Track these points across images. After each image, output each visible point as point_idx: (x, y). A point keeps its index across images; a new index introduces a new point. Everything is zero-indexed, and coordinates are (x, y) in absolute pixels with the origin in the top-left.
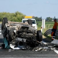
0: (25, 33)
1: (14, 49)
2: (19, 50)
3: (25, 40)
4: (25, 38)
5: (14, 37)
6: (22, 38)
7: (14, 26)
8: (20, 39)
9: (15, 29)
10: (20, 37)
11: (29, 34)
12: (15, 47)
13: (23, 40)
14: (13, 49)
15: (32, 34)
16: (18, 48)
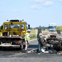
0: (52, 40)
3: (52, 46)
4: (52, 44)
5: (45, 43)
6: (50, 44)
8: (48, 45)
9: (45, 37)
12: (45, 51)
13: (50, 46)
15: (57, 41)
16: (47, 52)
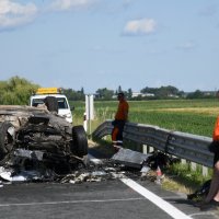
0: (38, 135)
1: (11, 179)
2: (25, 182)
3: (40, 155)
4: (40, 149)
5: (10, 147)
6: (31, 148)
7: (7, 118)
8: (26, 153)
9: (10, 125)
10: (25, 145)
11: (51, 137)
12: (13, 175)
13: (33, 155)
14: (7, 181)
15: (58, 138)
16: (21, 178)
